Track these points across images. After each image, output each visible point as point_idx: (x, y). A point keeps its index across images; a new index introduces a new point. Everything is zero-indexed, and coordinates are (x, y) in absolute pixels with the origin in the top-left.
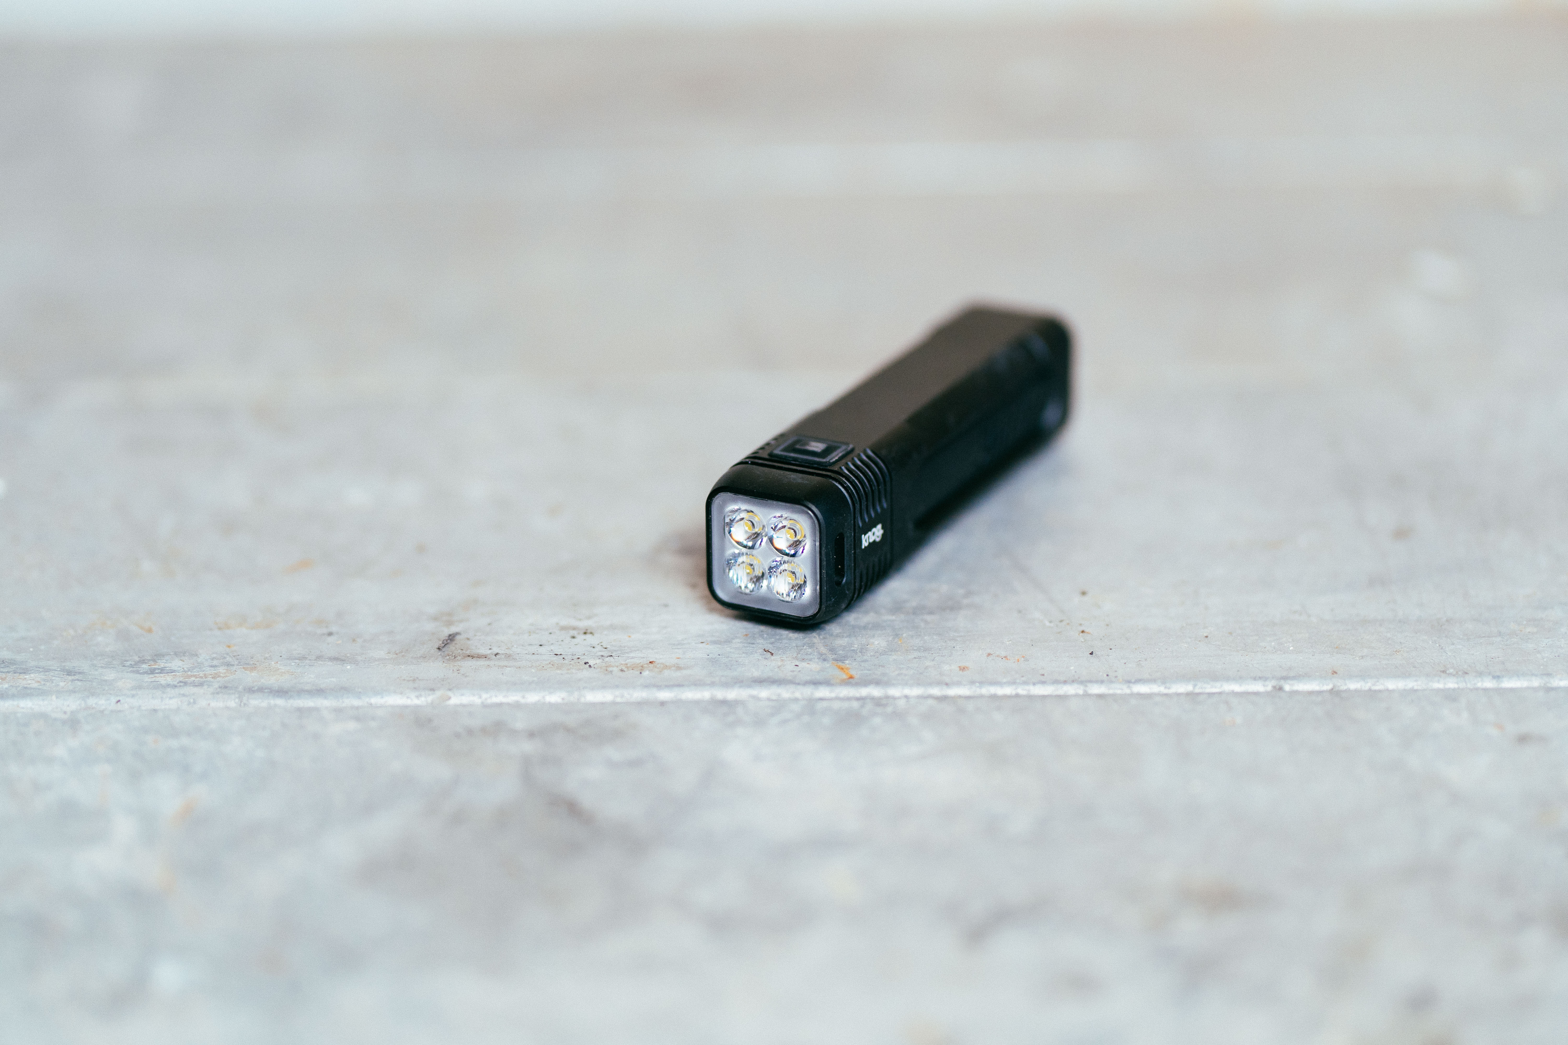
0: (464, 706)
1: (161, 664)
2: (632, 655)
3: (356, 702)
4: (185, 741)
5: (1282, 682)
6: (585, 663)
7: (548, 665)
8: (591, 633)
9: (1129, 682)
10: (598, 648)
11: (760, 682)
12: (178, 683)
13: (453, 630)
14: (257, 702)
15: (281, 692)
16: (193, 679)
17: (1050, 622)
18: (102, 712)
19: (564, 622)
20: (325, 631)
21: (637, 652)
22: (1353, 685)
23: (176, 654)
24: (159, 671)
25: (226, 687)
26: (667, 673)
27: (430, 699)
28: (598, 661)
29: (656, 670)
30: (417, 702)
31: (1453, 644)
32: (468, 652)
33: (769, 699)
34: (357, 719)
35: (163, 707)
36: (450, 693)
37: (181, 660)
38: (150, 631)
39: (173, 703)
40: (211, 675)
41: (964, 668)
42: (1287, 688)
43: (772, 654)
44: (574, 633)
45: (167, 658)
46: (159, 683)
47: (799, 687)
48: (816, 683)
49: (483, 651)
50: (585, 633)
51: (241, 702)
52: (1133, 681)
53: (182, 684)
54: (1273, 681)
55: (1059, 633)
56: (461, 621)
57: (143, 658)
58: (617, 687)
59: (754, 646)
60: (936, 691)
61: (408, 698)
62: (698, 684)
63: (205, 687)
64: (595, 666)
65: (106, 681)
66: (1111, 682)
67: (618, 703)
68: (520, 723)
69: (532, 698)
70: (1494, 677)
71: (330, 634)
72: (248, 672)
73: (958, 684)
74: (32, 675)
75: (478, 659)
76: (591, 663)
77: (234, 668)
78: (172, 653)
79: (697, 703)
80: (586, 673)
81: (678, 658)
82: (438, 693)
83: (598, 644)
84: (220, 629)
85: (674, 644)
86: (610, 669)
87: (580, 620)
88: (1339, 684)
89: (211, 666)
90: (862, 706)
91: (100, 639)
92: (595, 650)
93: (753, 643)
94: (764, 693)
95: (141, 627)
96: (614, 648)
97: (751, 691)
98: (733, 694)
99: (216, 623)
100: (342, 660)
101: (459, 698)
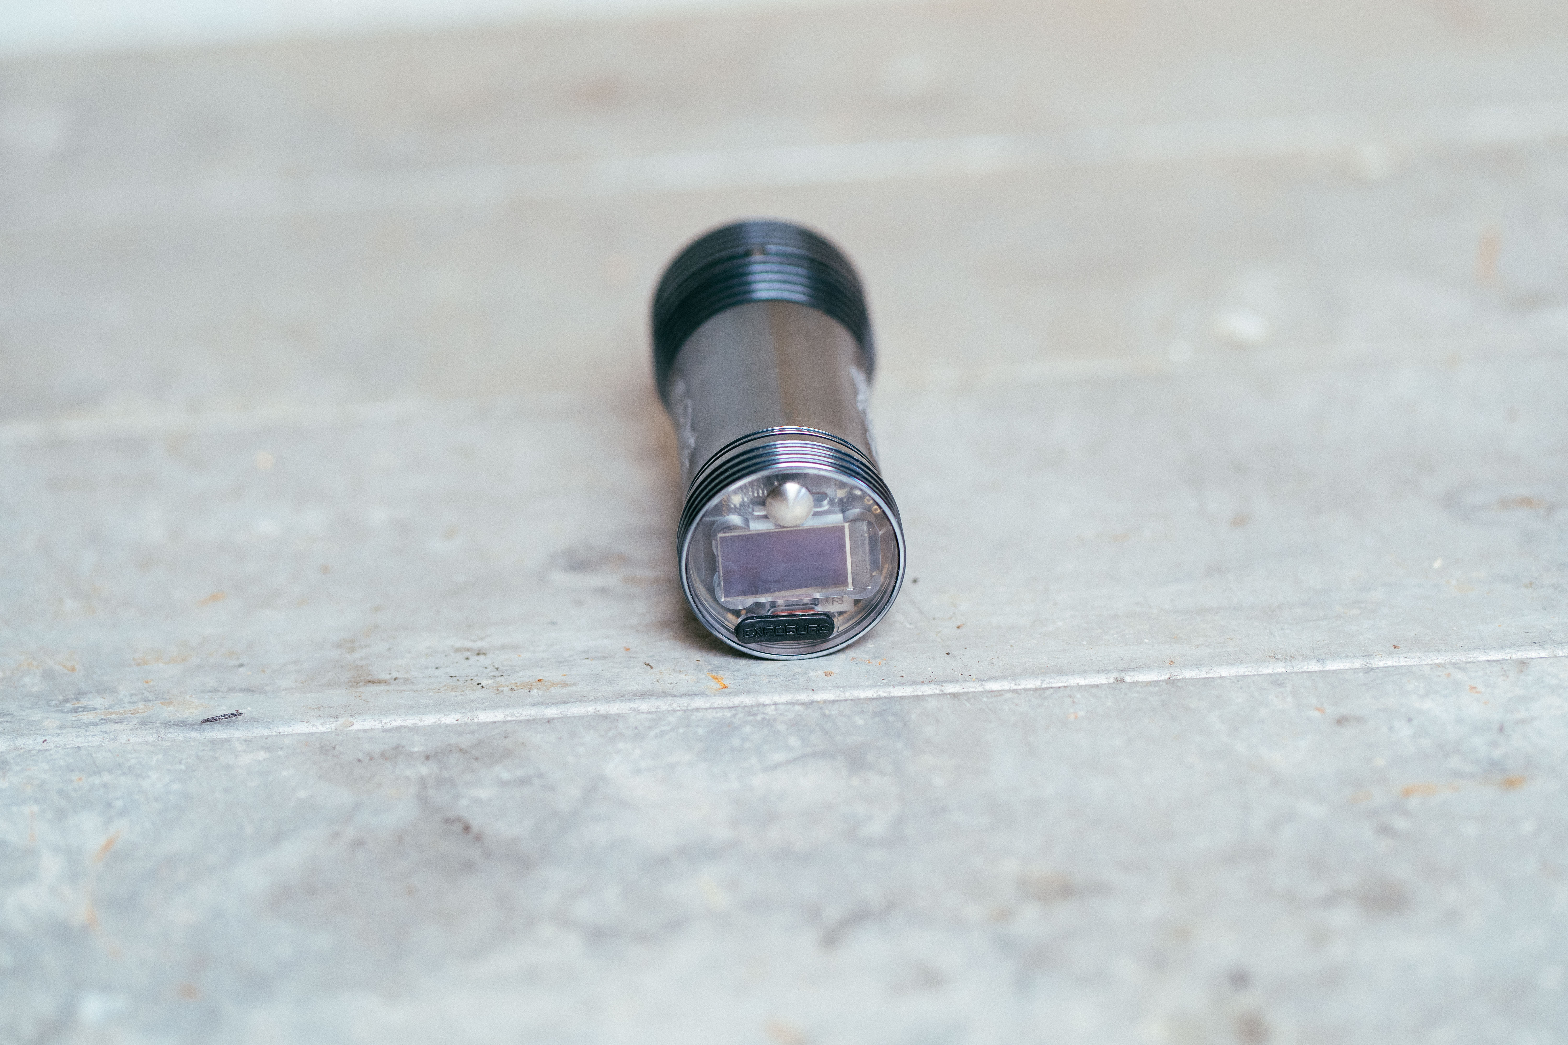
0: (365, 731)
1: (84, 702)
2: (521, 674)
3: (266, 732)
4: (106, 778)
5: (1123, 674)
6: (478, 684)
7: (443, 687)
8: (484, 654)
9: (982, 680)
10: (491, 668)
11: (641, 695)
12: (100, 721)
13: (356, 656)
14: (175, 735)
16: (114, 716)
17: (910, 624)
18: (29, 752)
19: (459, 644)
20: (236, 662)
21: (527, 671)
22: (1189, 674)
23: (98, 692)
24: (82, 709)
25: (144, 723)
26: (554, 690)
27: (333, 726)
28: (490, 682)
29: (545, 688)
30: (322, 729)
31: (1282, 629)
32: (369, 678)
33: (649, 713)
34: (267, 749)
35: (87, 745)
36: (352, 719)
37: (102, 697)
38: (73, 669)
39: (97, 740)
40: (130, 711)
41: (830, 674)
42: (1128, 679)
43: (652, 668)
44: (468, 654)
45: (89, 696)
46: (82, 721)
47: (676, 698)
48: (691, 695)
49: (384, 676)
50: (478, 654)
51: (159, 736)
52: (985, 679)
53: (103, 721)
54: (1115, 674)
55: (918, 634)
56: (362, 647)
57: (67, 697)
58: (508, 706)
59: (635, 660)
60: (803, 697)
61: (313, 725)
62: (581, 699)
63: (125, 723)
64: (488, 687)
65: (33, 721)
66: (966, 681)
67: (508, 722)
68: (417, 747)
69: (429, 720)
70: (1318, 661)
71: (241, 665)
72: (165, 707)
73: (824, 689)
75: (379, 684)
76: (484, 683)
77: (151, 704)
78: (93, 691)
79: (581, 718)
80: (479, 694)
81: (565, 675)
82: (342, 720)
83: (490, 665)
84: (138, 665)
85: (560, 662)
86: (501, 689)
87: (474, 641)
88: (1176, 674)
89: (130, 703)
90: (734, 716)
91: (27, 680)
92: (488, 670)
93: (634, 658)
94: (644, 706)
95: (65, 667)
96: (505, 668)
97: (632, 705)
98: (615, 708)
99: (134, 659)
100: (251, 691)
101: (361, 724)
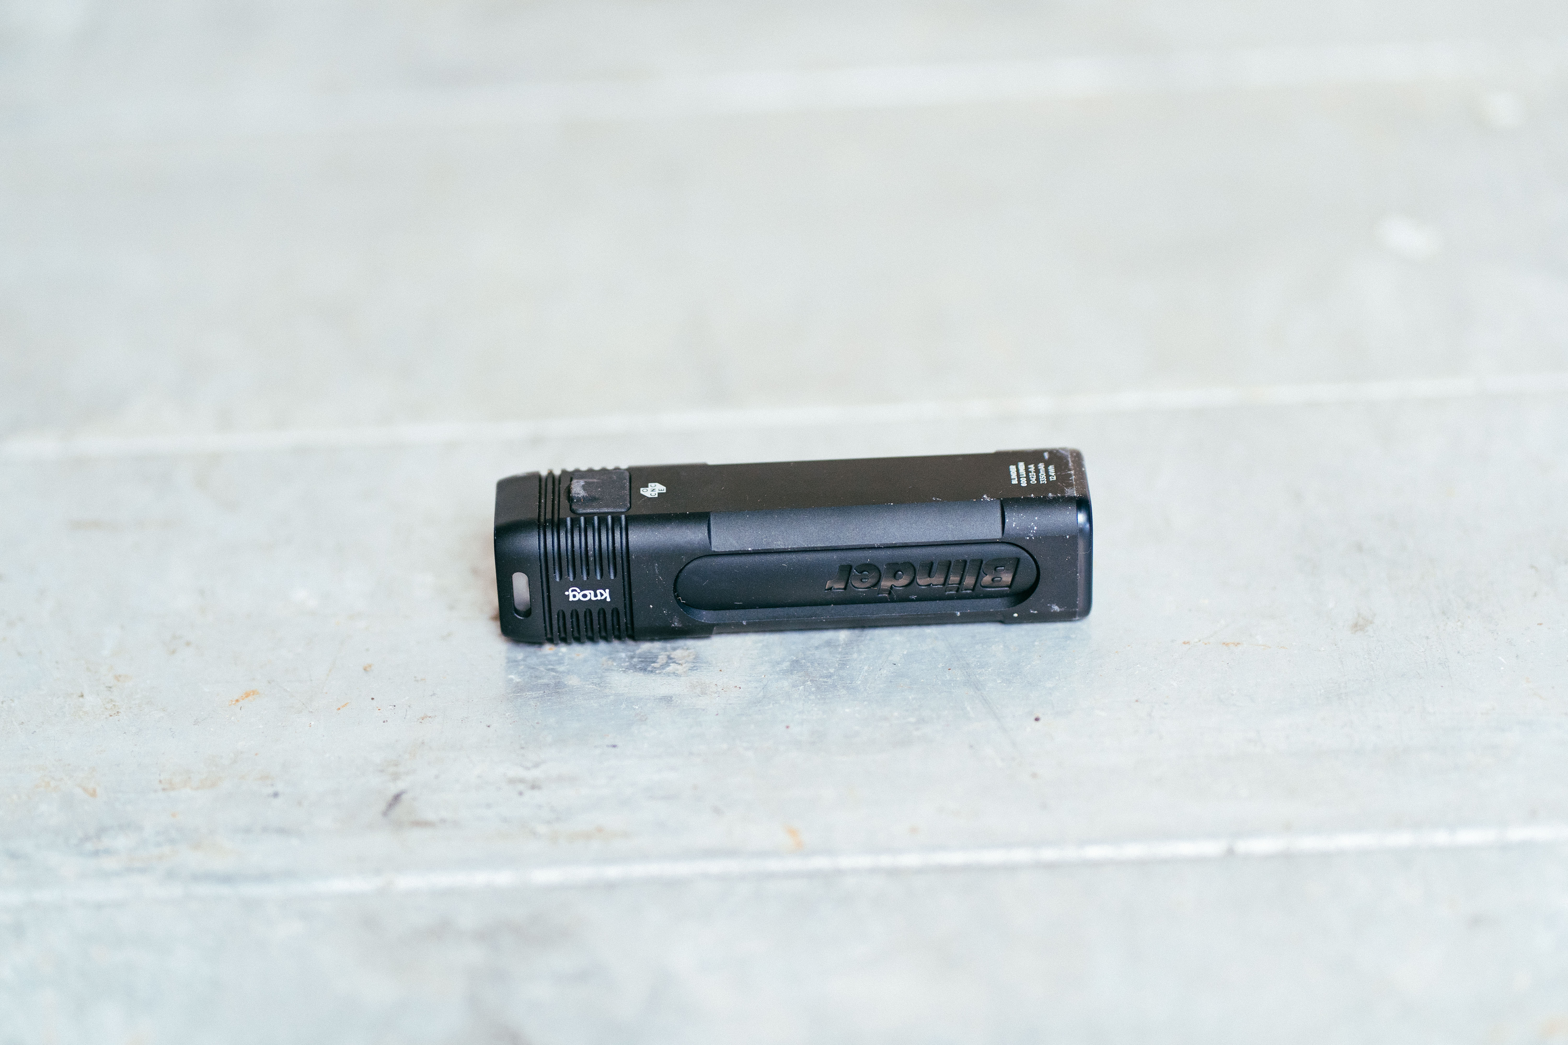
0: (409, 892)
1: (106, 843)
2: (580, 818)
4: (130, 953)
5: (1234, 841)
6: (533, 831)
7: (494, 834)
8: (539, 788)
10: (546, 808)
11: (710, 853)
12: (122, 869)
13: (401, 785)
14: (204, 891)
15: (227, 879)
16: (137, 862)
17: (1002, 761)
19: (512, 772)
20: (271, 790)
21: (585, 814)
22: (1308, 843)
23: (120, 827)
24: (104, 852)
25: (171, 872)
26: (614, 842)
27: (376, 883)
28: (546, 828)
29: (605, 838)
30: (364, 888)
31: (1409, 783)
32: (415, 818)
33: (718, 878)
34: (302, 915)
36: (396, 878)
37: (125, 836)
38: (93, 794)
39: (119, 894)
40: (156, 856)
41: (914, 829)
42: (1240, 848)
43: (721, 814)
44: (521, 787)
45: (111, 833)
46: (103, 869)
47: (748, 860)
48: (763, 854)
49: (430, 816)
50: (533, 787)
51: (187, 892)
52: (1084, 842)
53: (126, 870)
54: (1225, 840)
55: (1011, 776)
56: (407, 774)
57: (87, 834)
58: (565, 861)
59: (703, 802)
60: (886, 861)
61: (353, 881)
62: (646, 855)
63: (150, 873)
64: (543, 835)
65: (51, 867)
66: (1064, 843)
68: (467, 921)
69: (480, 878)
70: (1448, 828)
71: (276, 795)
72: (192, 852)
73: (909, 850)
75: (425, 827)
76: (539, 830)
77: (179, 846)
78: (116, 826)
79: (645, 881)
80: (533, 845)
81: (626, 822)
82: (384, 876)
83: (546, 803)
84: (164, 789)
85: (622, 802)
86: (558, 839)
87: (528, 769)
88: (1292, 843)
89: (156, 844)
90: (811, 886)
91: (44, 807)
92: (543, 811)
93: (702, 799)
94: (715, 867)
95: (85, 790)
96: (561, 809)
97: (700, 866)
98: (682, 869)
99: (160, 781)
100: (288, 832)
101: (406, 882)
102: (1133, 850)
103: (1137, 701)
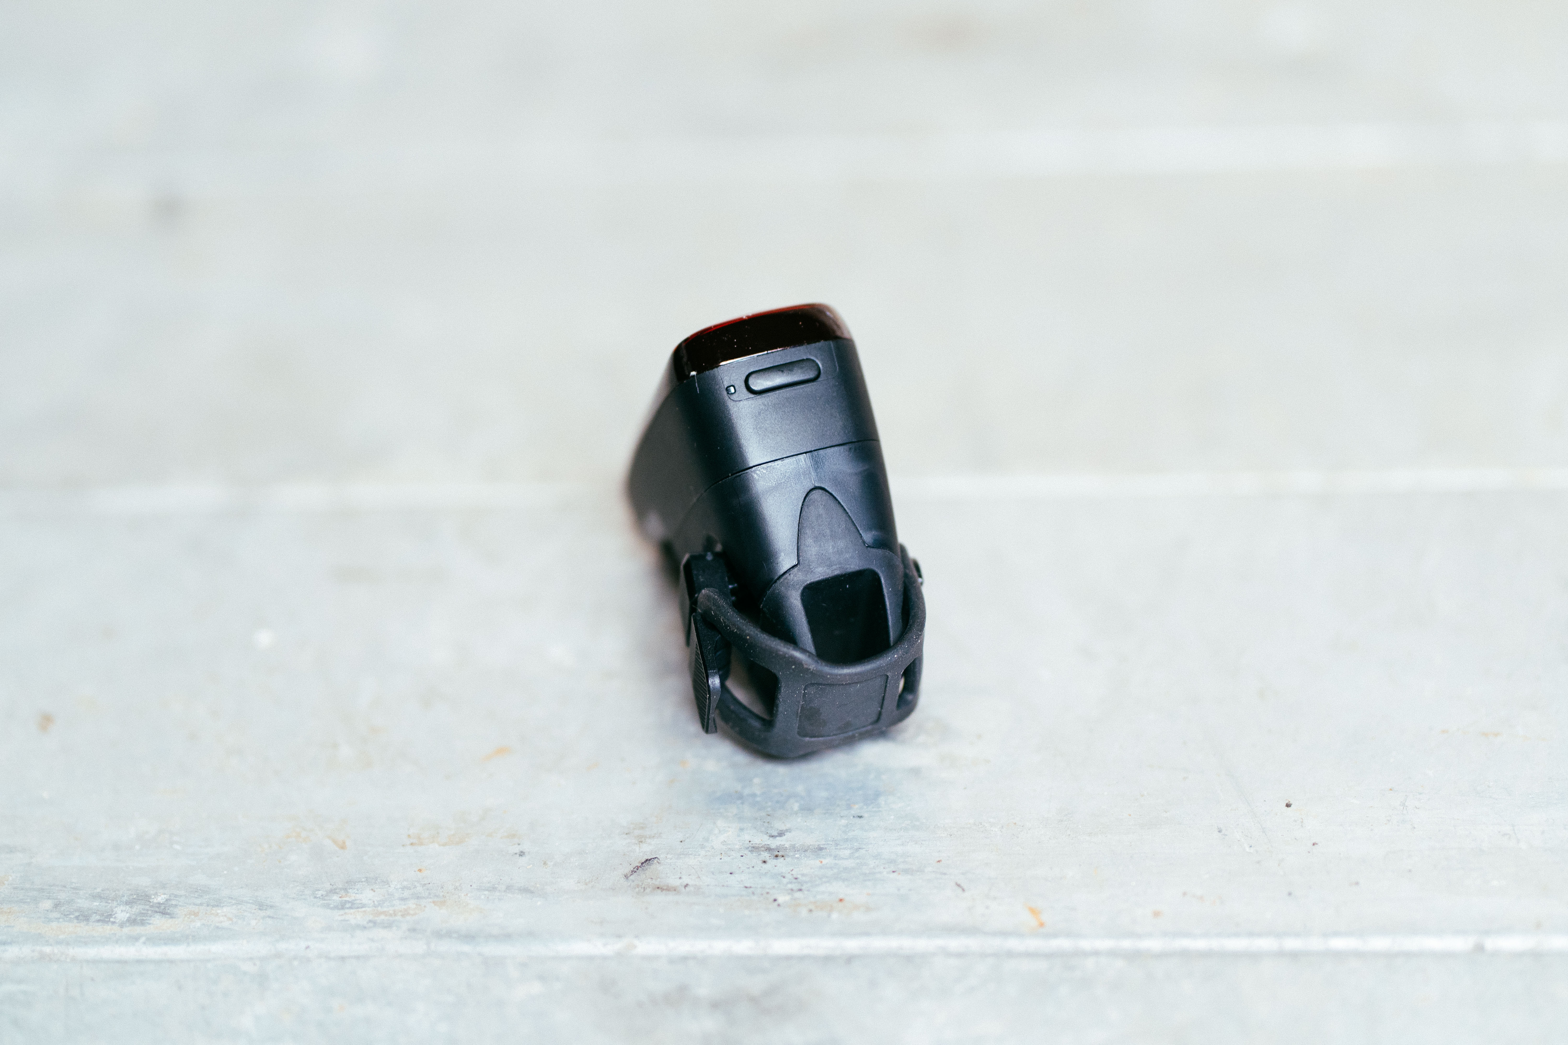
0: (649, 957)
1: (352, 896)
2: (821, 888)
3: (542, 952)
4: (370, 1008)
5: (1484, 937)
6: (775, 900)
7: (736, 902)
8: (782, 856)
9: (1326, 934)
10: (789, 878)
11: (950, 930)
12: (368, 923)
13: (645, 849)
14: (445, 949)
15: (469, 937)
16: (382, 917)
17: (1250, 846)
18: (291, 961)
19: (757, 840)
20: (517, 849)
21: (828, 884)
22: (1556, 944)
23: (367, 880)
24: (350, 904)
25: (414, 929)
26: (855, 915)
27: (616, 947)
28: (787, 898)
29: (846, 911)
30: (603, 951)
32: (660, 883)
33: (957, 955)
34: (542, 976)
35: (352, 954)
36: (636, 942)
37: (372, 890)
38: (343, 847)
39: (362, 948)
40: (401, 911)
41: (1158, 913)
42: (1489, 945)
43: (963, 890)
44: (765, 855)
45: (358, 886)
46: (348, 922)
47: (987, 937)
48: (1005, 934)
49: (673, 881)
50: (777, 856)
51: (429, 950)
52: (1329, 934)
53: (371, 924)
54: (1474, 936)
55: (1258, 861)
56: (653, 837)
57: (335, 887)
58: (804, 933)
59: (946, 877)
60: (1126, 944)
61: (594, 945)
62: (885, 930)
63: (395, 928)
64: (784, 905)
65: (297, 918)
66: (1308, 935)
67: (804, 956)
68: (704, 989)
69: (719, 946)
71: (522, 854)
72: (437, 908)
73: (1151, 934)
74: (225, 909)
75: (667, 892)
76: (781, 899)
77: (424, 902)
78: (363, 880)
79: (882, 956)
80: (774, 915)
81: (868, 894)
82: (625, 940)
83: (789, 873)
84: (412, 844)
85: (865, 874)
86: (799, 909)
87: (773, 836)
88: (1542, 942)
89: (402, 899)
90: (1051, 967)
91: (293, 857)
92: (785, 881)
93: (945, 874)
94: (955, 943)
95: (335, 842)
96: (804, 879)
97: (940, 942)
98: (922, 944)
99: (409, 836)
100: (532, 892)
101: (646, 947)
102: (1379, 943)
103: (1391, 790)
